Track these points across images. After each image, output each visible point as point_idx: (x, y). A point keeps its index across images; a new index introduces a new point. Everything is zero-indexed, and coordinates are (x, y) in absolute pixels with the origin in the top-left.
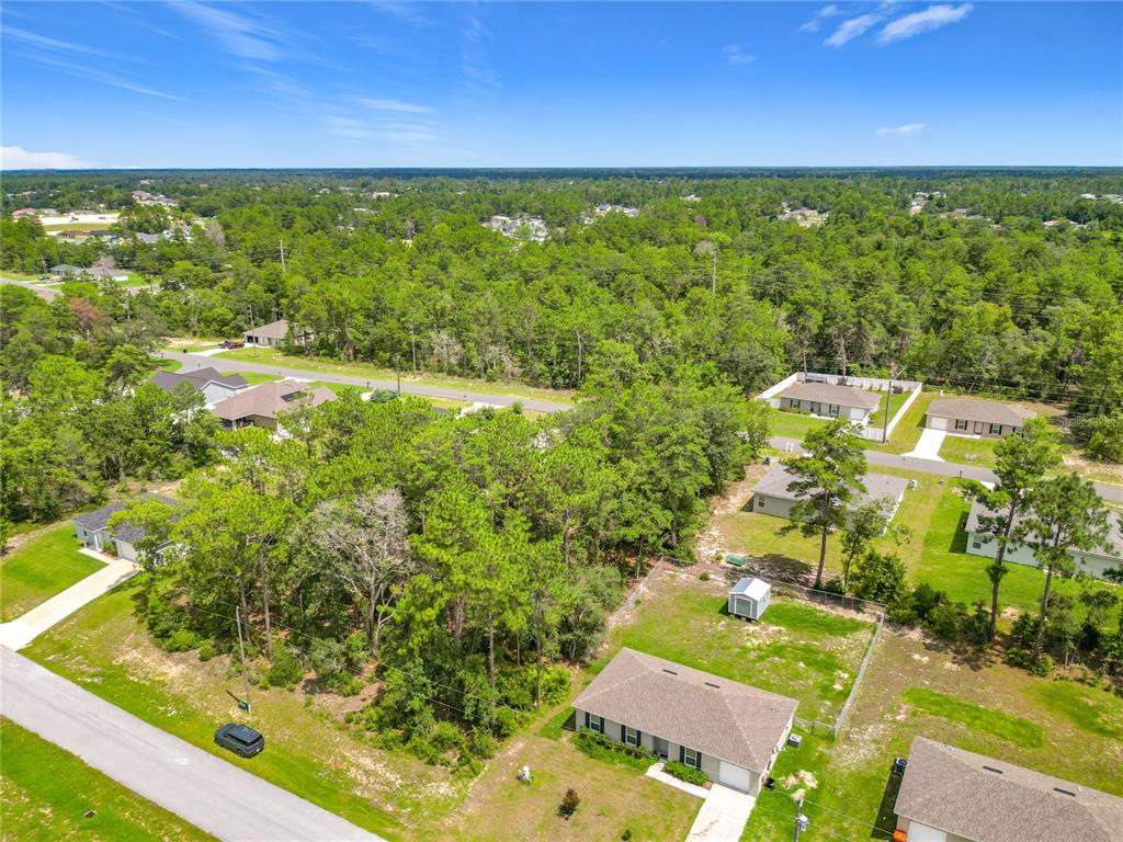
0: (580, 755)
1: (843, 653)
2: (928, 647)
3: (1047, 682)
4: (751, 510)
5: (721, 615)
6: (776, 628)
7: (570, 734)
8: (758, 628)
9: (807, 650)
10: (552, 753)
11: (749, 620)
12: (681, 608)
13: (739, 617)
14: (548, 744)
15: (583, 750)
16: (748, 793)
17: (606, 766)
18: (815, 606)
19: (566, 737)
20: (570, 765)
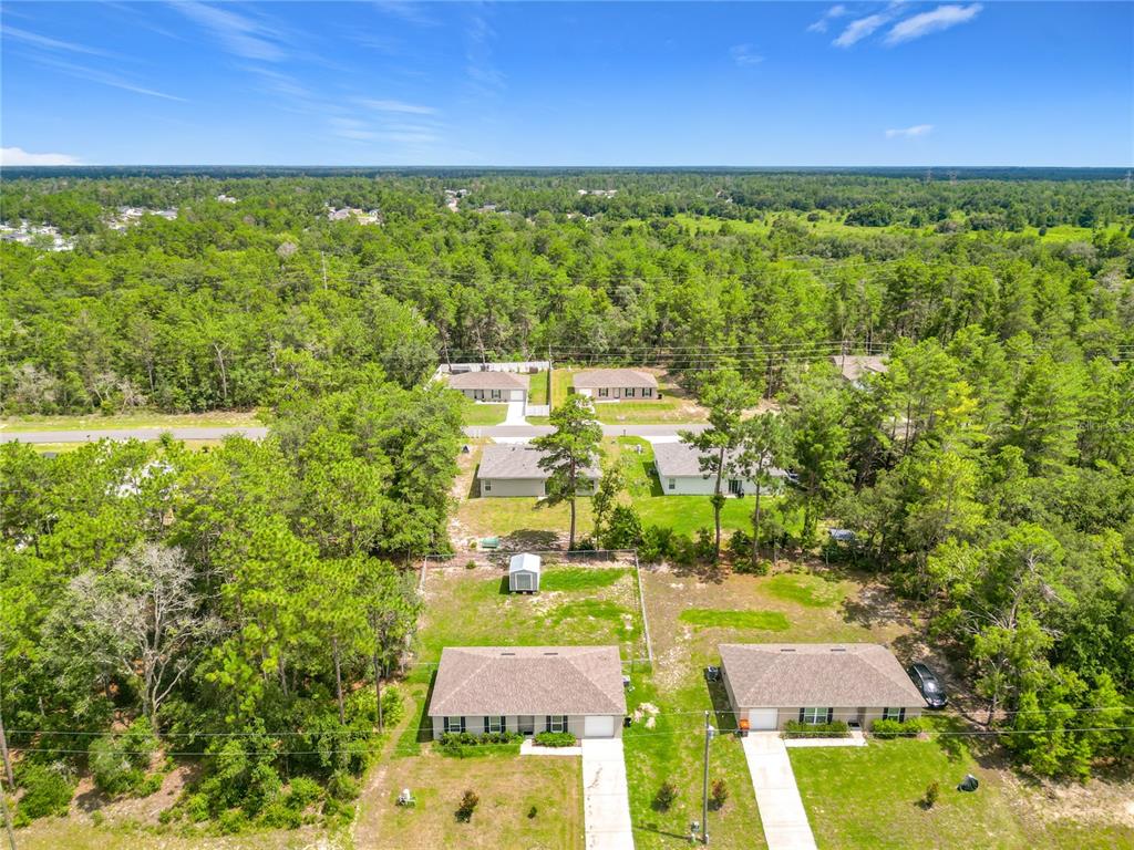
0: (449, 760)
1: (618, 599)
2: (678, 575)
3: (768, 579)
4: (479, 496)
5: (501, 596)
6: (556, 593)
7: (429, 745)
8: (539, 598)
9: (589, 604)
10: (420, 769)
11: (530, 593)
12: (464, 600)
13: (520, 592)
14: (410, 762)
15: (451, 755)
16: (613, 737)
17: (480, 760)
18: (577, 565)
19: (426, 749)
20: (444, 773)
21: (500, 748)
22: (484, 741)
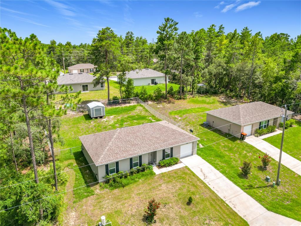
0: (116, 191)
1: (140, 114)
2: (157, 104)
5: (88, 120)
6: (113, 116)
7: (97, 186)
8: (106, 119)
9: (130, 117)
10: (100, 202)
11: (101, 117)
13: (96, 118)
14: (91, 200)
15: (116, 187)
16: (192, 155)
17: (135, 184)
18: (114, 107)
19: (97, 190)
20: (117, 199)
21: (143, 175)
22: (132, 173)
